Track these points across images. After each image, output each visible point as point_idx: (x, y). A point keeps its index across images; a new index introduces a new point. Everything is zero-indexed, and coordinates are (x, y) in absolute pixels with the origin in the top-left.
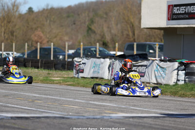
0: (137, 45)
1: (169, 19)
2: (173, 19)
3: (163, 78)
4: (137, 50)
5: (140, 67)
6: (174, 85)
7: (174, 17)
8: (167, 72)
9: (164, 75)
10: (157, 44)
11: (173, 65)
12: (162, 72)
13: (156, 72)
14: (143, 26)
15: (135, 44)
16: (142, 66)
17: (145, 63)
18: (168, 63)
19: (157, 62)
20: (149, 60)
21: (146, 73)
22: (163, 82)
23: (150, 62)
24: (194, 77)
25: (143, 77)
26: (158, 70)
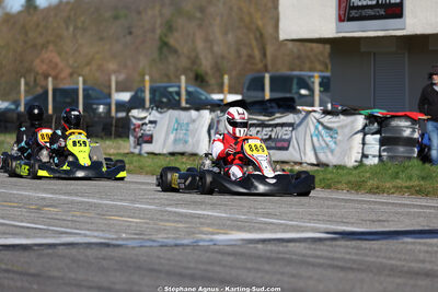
0: (272, 79)
1: (341, 20)
2: (350, 19)
3: (332, 151)
5: (279, 128)
6: (355, 168)
7: (353, 13)
8: (339, 137)
9: (332, 145)
11: (353, 122)
12: (328, 139)
13: (315, 139)
16: (282, 125)
17: (290, 118)
18: (342, 117)
19: (317, 115)
20: (299, 112)
21: (294, 141)
22: (332, 160)
23: (301, 116)
24: (401, 149)
25: (287, 149)
26: (319, 135)
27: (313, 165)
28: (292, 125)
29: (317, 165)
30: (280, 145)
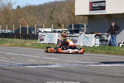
0: (74, 25)
1: (90, 10)
2: (92, 10)
3: (87, 43)
4: (74, 28)
6: (92, 47)
7: (93, 9)
8: (89, 40)
9: (87, 41)
10: (85, 24)
11: (92, 36)
12: (86, 40)
13: (83, 40)
14: (76, 14)
15: (73, 24)
17: (77, 35)
18: (90, 34)
19: (84, 34)
20: (79, 33)
21: (78, 41)
22: (87, 45)
23: (80, 34)
24: (104, 42)
25: (76, 42)
26: (84, 39)
27: (83, 46)
28: (78, 36)
29: (84, 46)
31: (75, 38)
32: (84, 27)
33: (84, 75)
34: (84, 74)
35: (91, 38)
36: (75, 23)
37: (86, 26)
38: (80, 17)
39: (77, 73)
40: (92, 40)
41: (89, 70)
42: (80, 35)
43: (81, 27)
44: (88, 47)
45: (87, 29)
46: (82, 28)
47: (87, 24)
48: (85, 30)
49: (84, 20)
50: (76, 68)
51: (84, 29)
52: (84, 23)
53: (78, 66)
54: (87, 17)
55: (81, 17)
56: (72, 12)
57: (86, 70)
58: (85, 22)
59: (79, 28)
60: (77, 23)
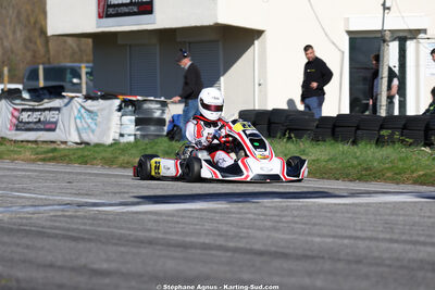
0: (44, 69)
1: (100, 17)
2: (108, 16)
3: (93, 131)
4: (45, 79)
5: (47, 112)
6: (111, 145)
7: (111, 10)
8: (99, 119)
9: (93, 126)
10: (83, 65)
11: (111, 105)
12: (89, 121)
13: (78, 121)
14: (50, 32)
15: (41, 67)
17: (56, 103)
18: (101, 101)
19: (80, 100)
20: (64, 97)
21: (60, 123)
22: (93, 139)
23: (66, 100)
24: (153, 128)
25: (54, 130)
26: (81, 117)
27: (77, 143)
28: (58, 109)
29: (81, 144)
30: (48, 126)
31: (49, 116)
32: (79, 77)
33: (81, 245)
34: (83, 239)
35: (105, 113)
36: (49, 63)
37: (87, 73)
38: (65, 42)
39: (55, 236)
40: (109, 119)
41: (99, 225)
42: (66, 105)
43: (69, 76)
44: (97, 145)
45: (91, 84)
46: (75, 81)
47: (91, 65)
48: (84, 86)
49: (81, 50)
50: (55, 221)
51: (80, 84)
52: (81, 62)
53: (60, 213)
54: (90, 40)
55: (70, 40)
56: (35, 23)
57: (88, 228)
58: (85, 58)
59: (64, 80)
60: (55, 64)
